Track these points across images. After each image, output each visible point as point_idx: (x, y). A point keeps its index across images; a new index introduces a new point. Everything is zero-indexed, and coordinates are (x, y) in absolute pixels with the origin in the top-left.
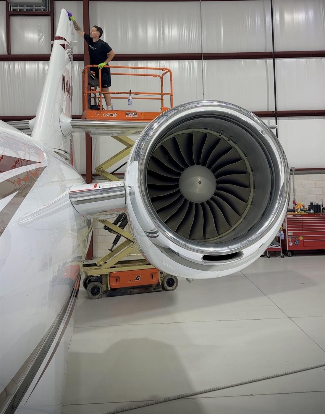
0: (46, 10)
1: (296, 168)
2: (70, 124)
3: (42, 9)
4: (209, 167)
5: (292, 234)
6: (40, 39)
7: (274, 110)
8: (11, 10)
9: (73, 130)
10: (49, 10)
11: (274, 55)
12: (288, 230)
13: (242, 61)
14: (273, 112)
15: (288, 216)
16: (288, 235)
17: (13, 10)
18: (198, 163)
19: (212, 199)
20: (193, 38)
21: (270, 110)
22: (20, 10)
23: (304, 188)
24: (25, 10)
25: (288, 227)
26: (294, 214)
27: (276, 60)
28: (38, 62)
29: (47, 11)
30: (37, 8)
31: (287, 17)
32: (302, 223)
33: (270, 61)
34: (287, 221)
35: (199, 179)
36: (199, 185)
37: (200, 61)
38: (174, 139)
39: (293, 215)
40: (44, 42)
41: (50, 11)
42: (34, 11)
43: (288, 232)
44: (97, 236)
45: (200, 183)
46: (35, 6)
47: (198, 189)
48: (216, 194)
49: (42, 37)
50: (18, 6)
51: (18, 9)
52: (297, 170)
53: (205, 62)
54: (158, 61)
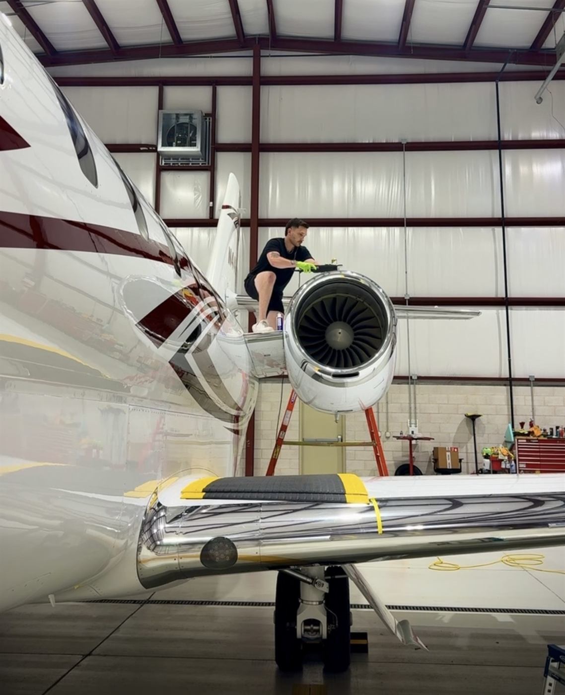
0: (205, 164)
1: (536, 377)
2: (236, 300)
3: (200, 163)
4: (349, 323)
5: (525, 466)
6: (196, 200)
7: (504, 296)
8: (162, 164)
9: (238, 306)
10: (208, 164)
11: (504, 222)
12: (520, 460)
13: (461, 230)
14: (503, 298)
15: (519, 441)
16: (519, 468)
17: (165, 164)
18: (340, 320)
19: (351, 347)
20: (394, 199)
21: (499, 296)
22: (173, 164)
23: (548, 406)
24: (179, 164)
25: (519, 456)
26: (528, 438)
27: (505, 229)
28: (192, 228)
29: (207, 165)
30: (195, 161)
31: (523, 169)
32: (539, 452)
33: (499, 230)
34: (518, 448)
35: (340, 331)
36: (340, 335)
37: (403, 228)
38: (322, 302)
39: (527, 440)
40: (201, 203)
41: (210, 164)
42: (191, 165)
43: (519, 464)
44: (260, 459)
45: (340, 333)
46: (192, 159)
47: (339, 339)
48: (354, 343)
49: (199, 197)
50: (172, 159)
51: (171, 162)
52: (537, 380)
53: (410, 230)
54: (346, 228)
